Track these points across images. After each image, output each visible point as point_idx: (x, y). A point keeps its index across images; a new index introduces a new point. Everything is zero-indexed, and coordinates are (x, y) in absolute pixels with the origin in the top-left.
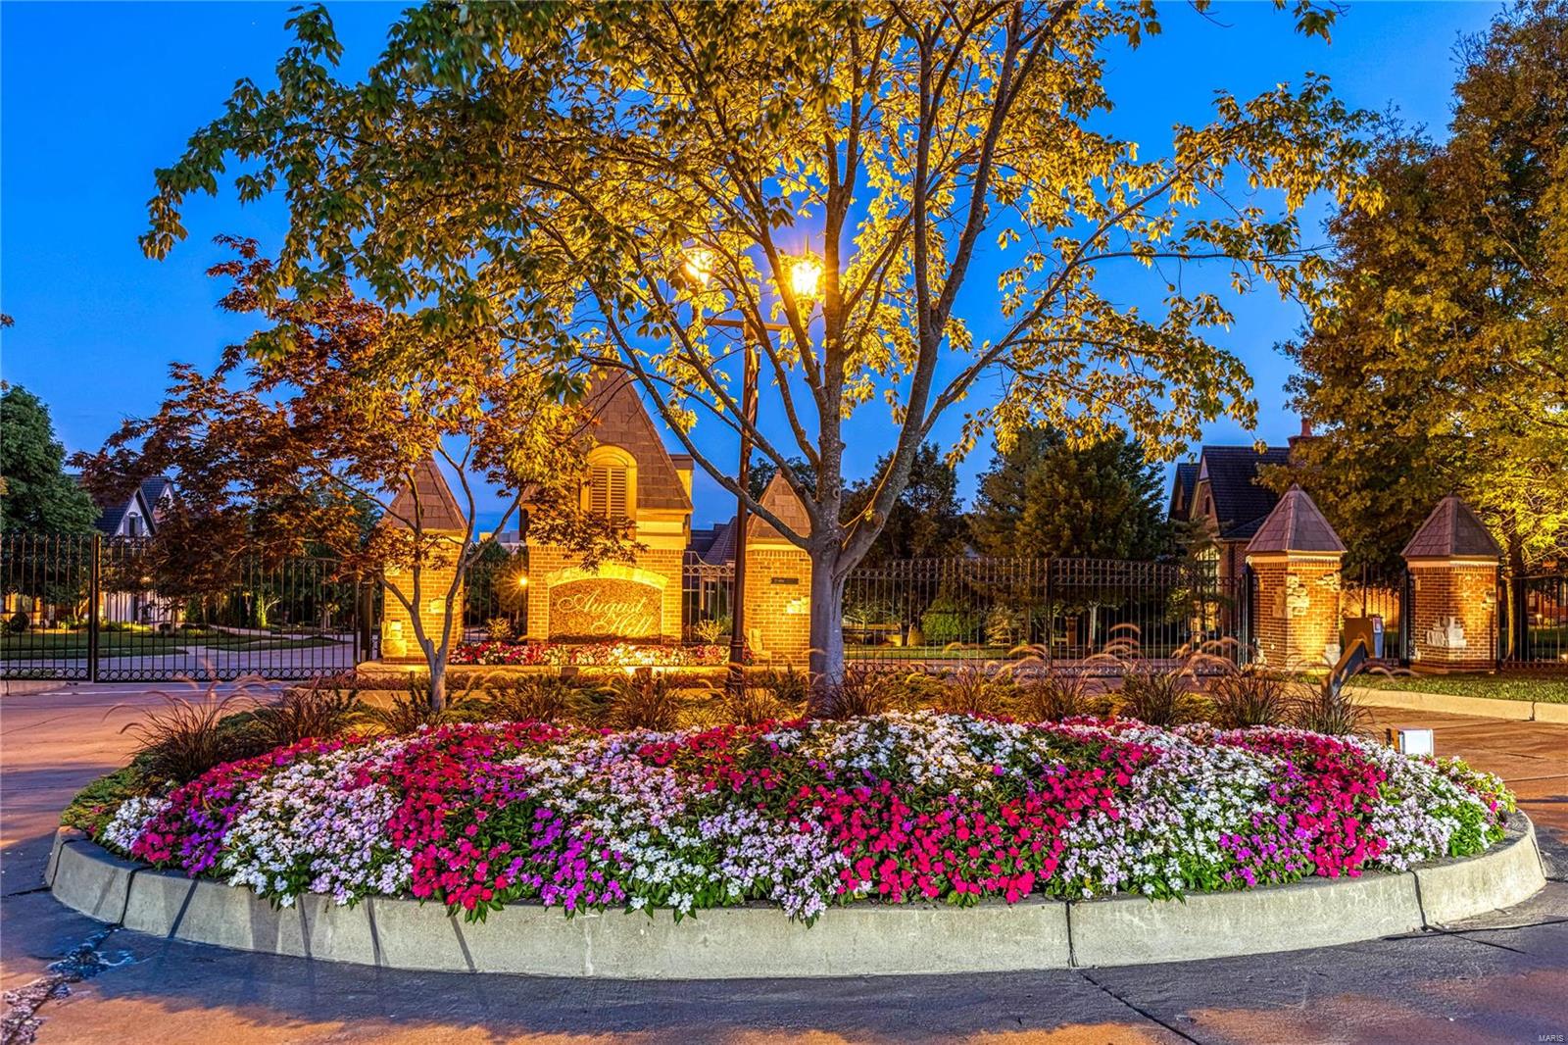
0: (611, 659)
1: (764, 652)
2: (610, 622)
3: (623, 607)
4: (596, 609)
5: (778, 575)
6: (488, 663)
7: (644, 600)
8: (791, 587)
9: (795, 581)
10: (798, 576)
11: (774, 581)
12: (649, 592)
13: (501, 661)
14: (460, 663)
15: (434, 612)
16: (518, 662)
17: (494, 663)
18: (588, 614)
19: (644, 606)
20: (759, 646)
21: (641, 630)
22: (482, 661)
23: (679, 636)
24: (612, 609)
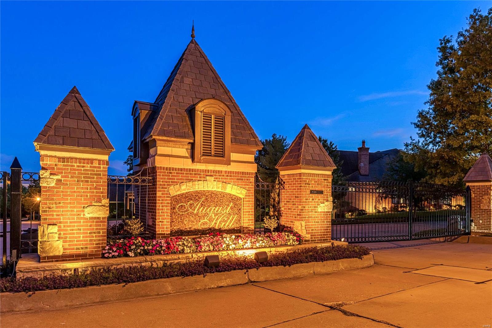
0: (224, 246)
1: (307, 236)
2: (211, 220)
3: (219, 209)
4: (202, 211)
5: (314, 189)
6: (136, 255)
7: (231, 204)
8: (320, 196)
9: (321, 192)
10: (323, 189)
11: (312, 192)
12: (235, 200)
13: (146, 253)
14: (113, 257)
15: (88, 216)
16: (159, 253)
17: (140, 254)
18: (197, 214)
19: (231, 208)
20: (304, 231)
21: (230, 224)
22: (131, 254)
23: (252, 227)
24: (212, 211)
